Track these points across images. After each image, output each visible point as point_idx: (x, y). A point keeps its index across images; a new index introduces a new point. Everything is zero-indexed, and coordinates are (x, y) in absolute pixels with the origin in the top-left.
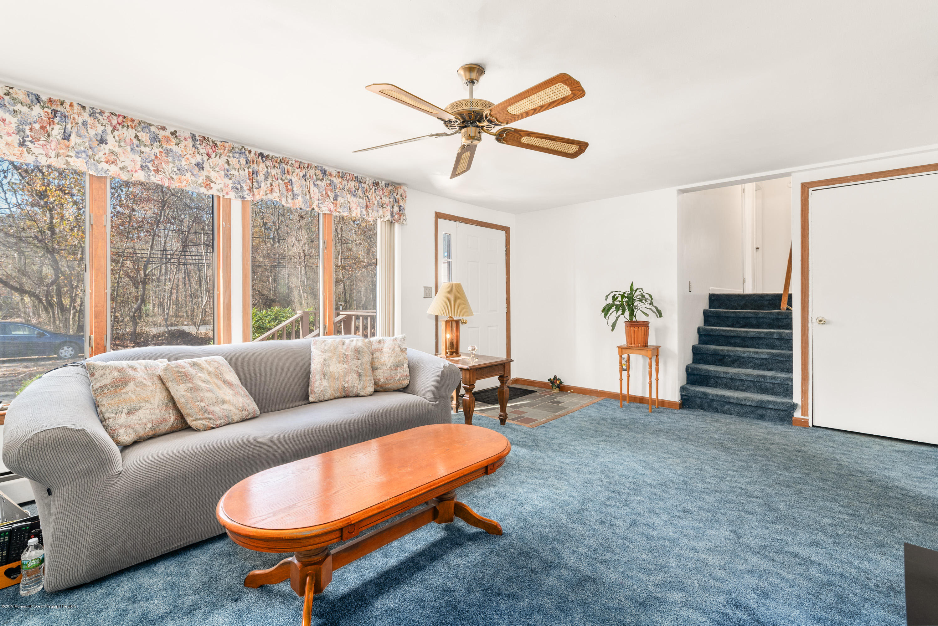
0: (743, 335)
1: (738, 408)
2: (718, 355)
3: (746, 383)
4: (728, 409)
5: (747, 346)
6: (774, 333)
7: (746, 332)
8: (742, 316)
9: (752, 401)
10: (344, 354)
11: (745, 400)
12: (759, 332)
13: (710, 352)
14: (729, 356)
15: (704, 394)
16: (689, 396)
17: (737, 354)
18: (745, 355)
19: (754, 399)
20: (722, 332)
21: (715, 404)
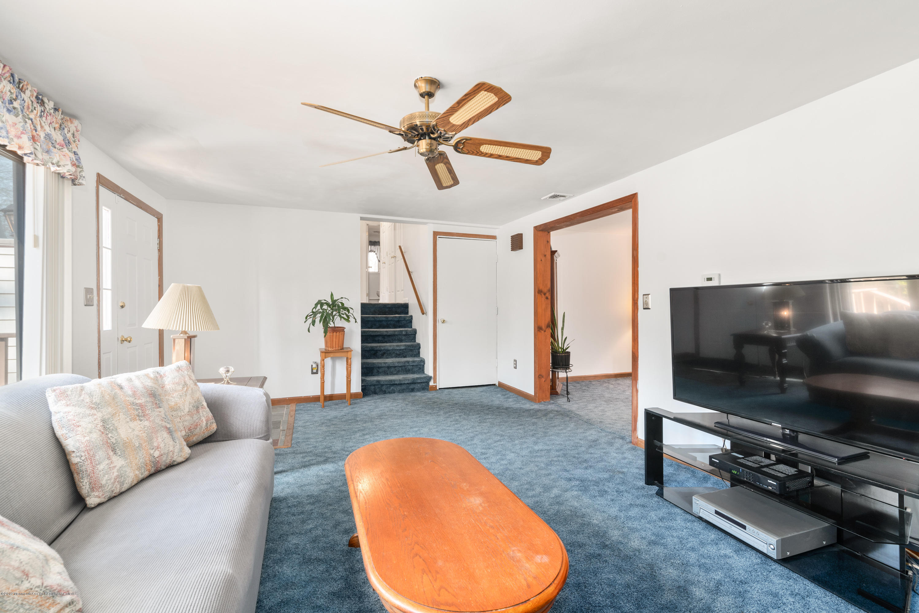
0: (385, 333)
1: (399, 388)
2: (373, 350)
3: (397, 368)
4: (393, 389)
5: (386, 342)
6: (402, 331)
7: (387, 331)
8: (378, 319)
9: (409, 380)
10: (133, 404)
11: (404, 380)
12: (395, 331)
13: (368, 349)
14: (380, 350)
15: (378, 381)
16: (365, 386)
17: (386, 348)
18: (391, 348)
19: (409, 378)
20: (371, 333)
21: (384, 388)
